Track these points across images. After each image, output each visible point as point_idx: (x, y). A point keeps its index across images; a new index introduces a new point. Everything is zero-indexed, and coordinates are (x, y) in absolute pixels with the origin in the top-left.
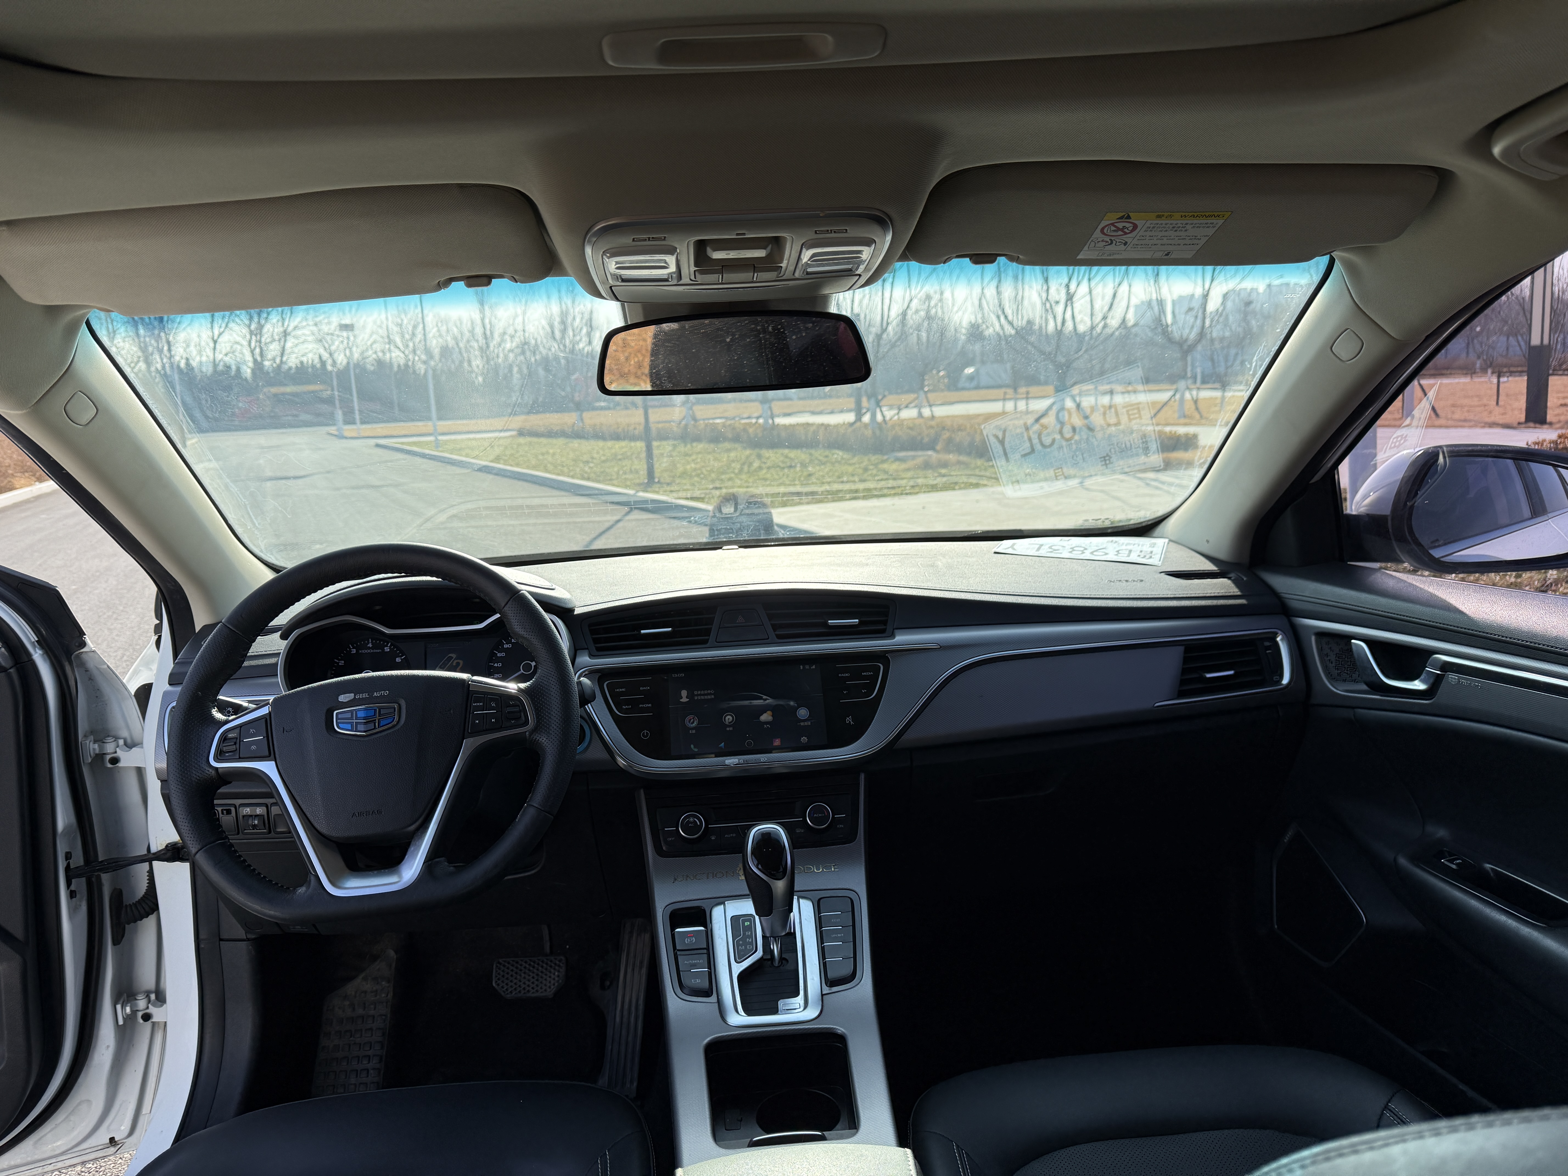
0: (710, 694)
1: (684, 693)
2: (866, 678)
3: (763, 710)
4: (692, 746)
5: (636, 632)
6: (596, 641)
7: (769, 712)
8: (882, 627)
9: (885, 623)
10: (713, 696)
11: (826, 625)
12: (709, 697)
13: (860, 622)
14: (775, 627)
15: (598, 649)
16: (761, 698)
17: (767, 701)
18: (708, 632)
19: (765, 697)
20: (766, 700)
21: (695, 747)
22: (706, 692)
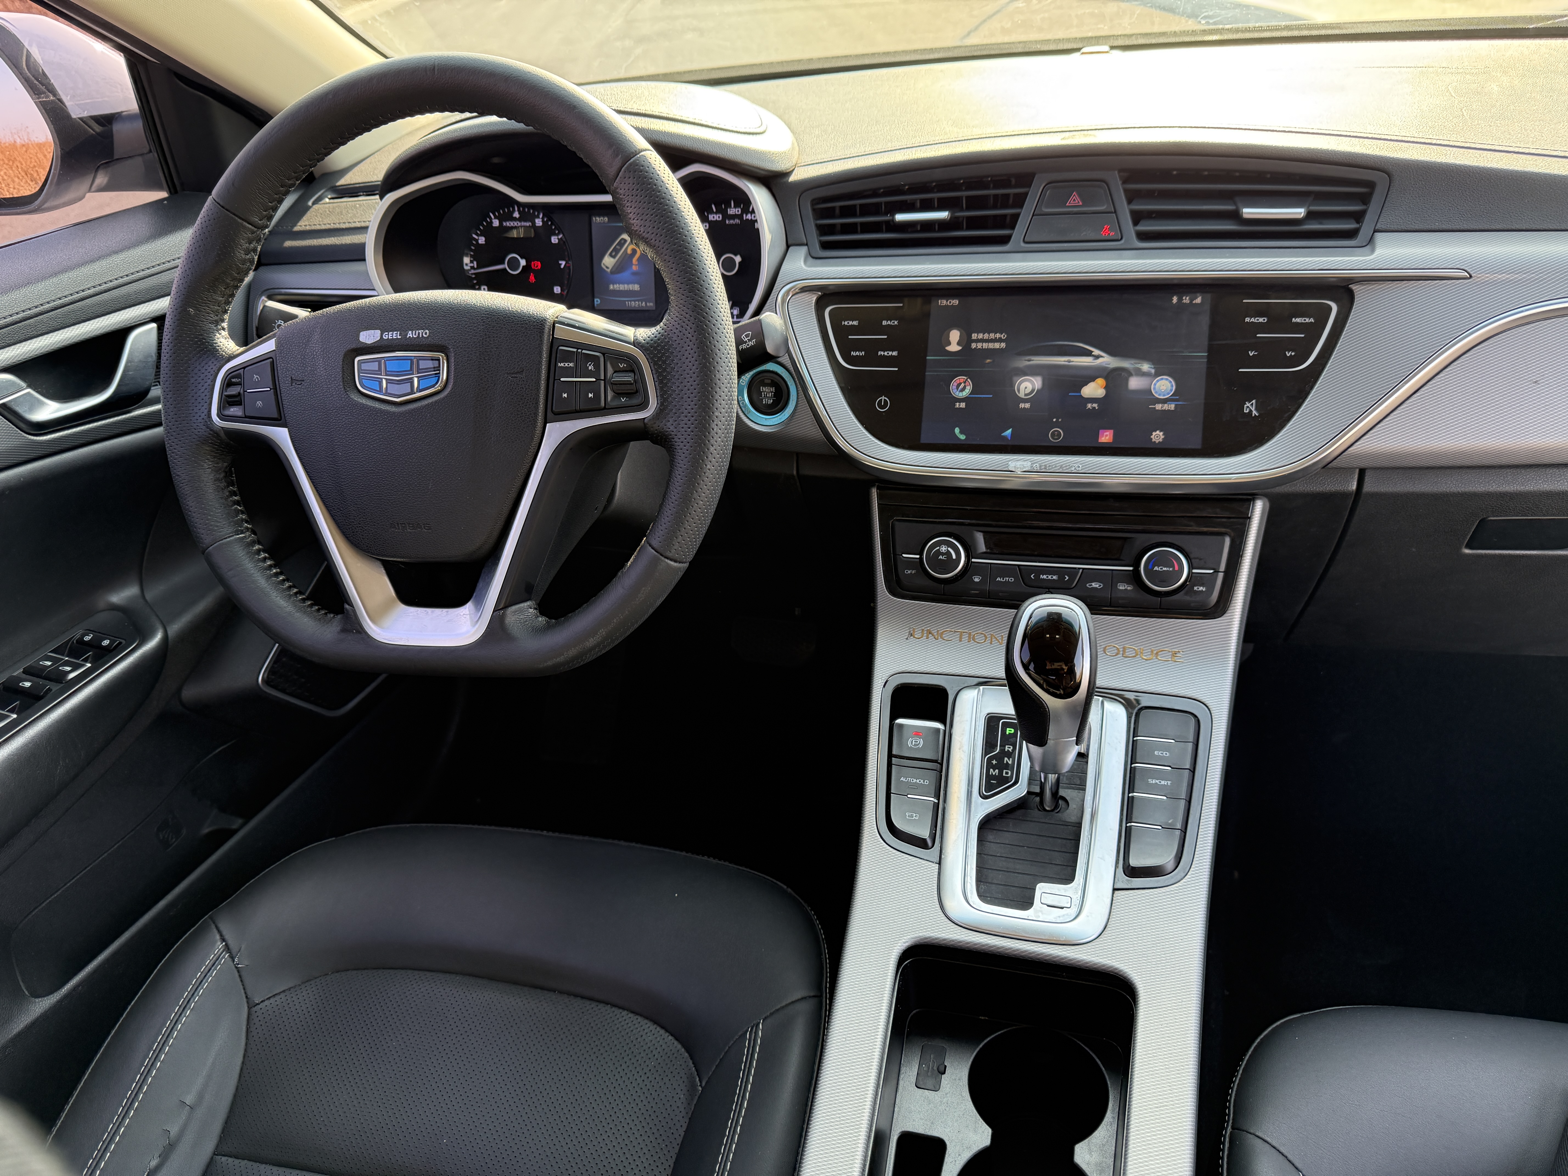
0: (1000, 340)
1: (955, 335)
2: (1299, 328)
3: (1088, 376)
4: (957, 430)
5: (888, 218)
6: (823, 230)
7: (1101, 381)
8: (1350, 225)
9: (1358, 217)
10: (1003, 345)
11: (1235, 216)
12: (997, 345)
13: (1310, 215)
14: (1137, 217)
15: (825, 246)
16: (1089, 354)
17: (1100, 360)
18: (1011, 222)
19: (1096, 352)
20: (1097, 357)
21: (961, 432)
22: (992, 336)
